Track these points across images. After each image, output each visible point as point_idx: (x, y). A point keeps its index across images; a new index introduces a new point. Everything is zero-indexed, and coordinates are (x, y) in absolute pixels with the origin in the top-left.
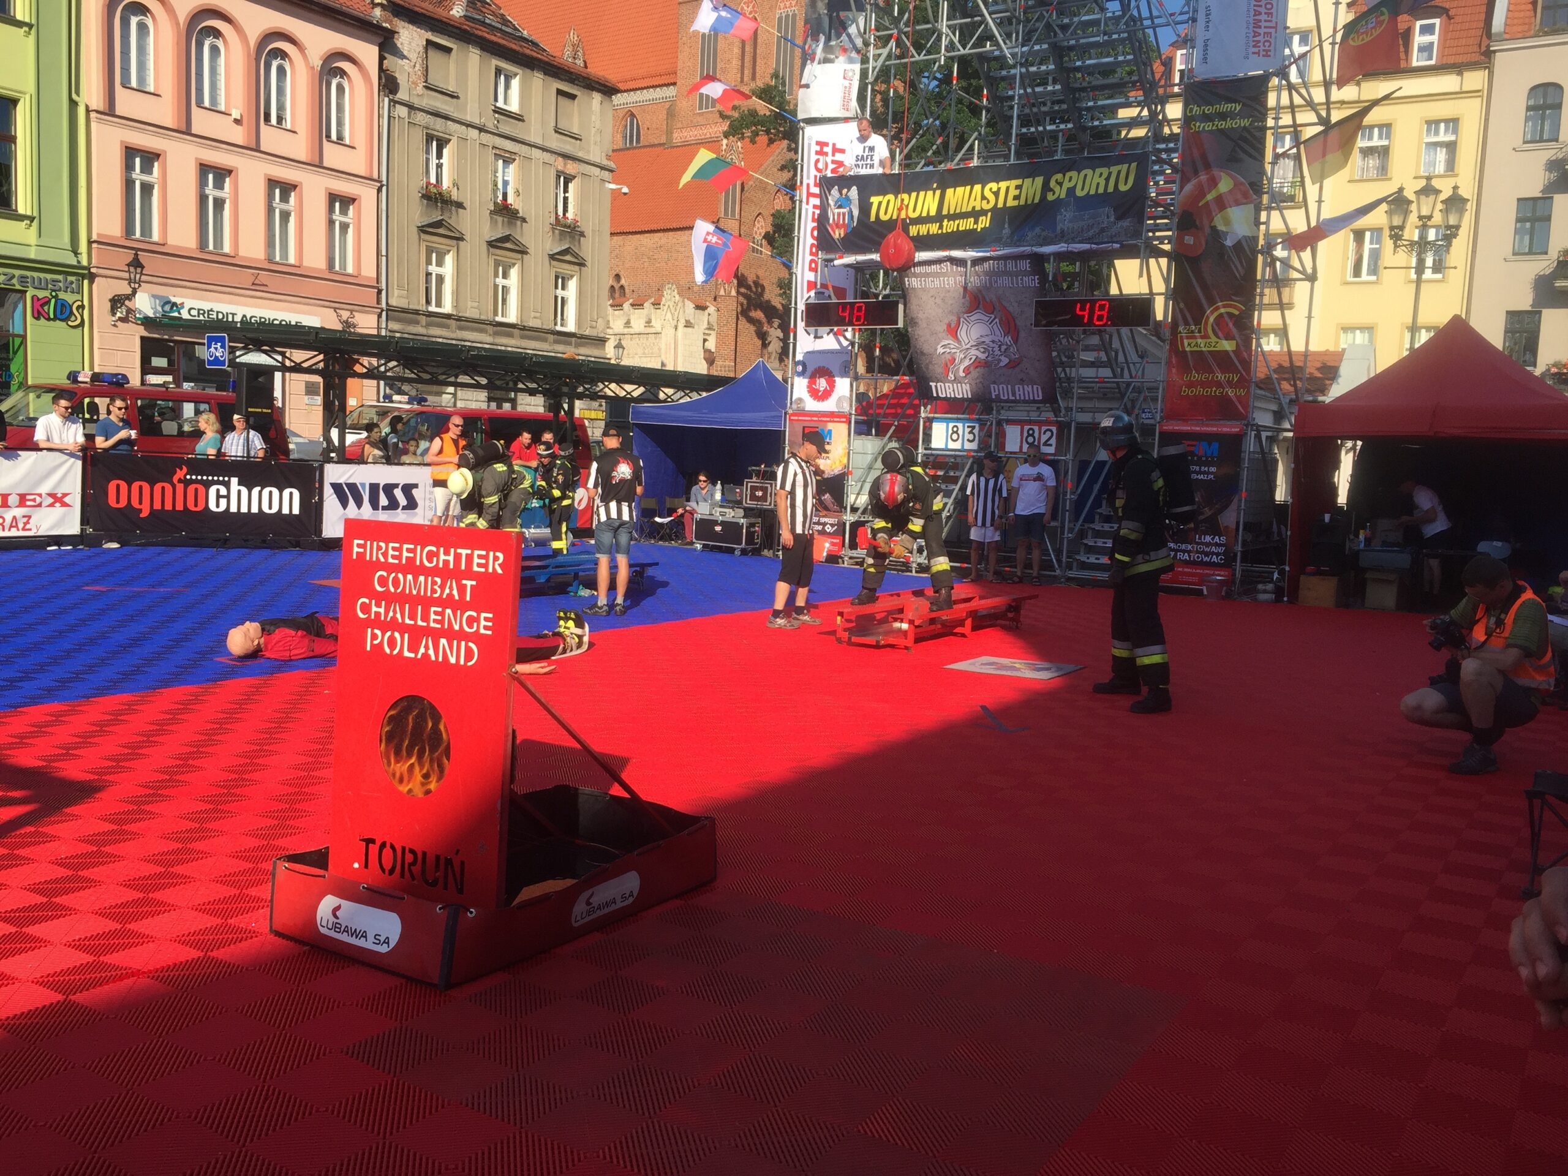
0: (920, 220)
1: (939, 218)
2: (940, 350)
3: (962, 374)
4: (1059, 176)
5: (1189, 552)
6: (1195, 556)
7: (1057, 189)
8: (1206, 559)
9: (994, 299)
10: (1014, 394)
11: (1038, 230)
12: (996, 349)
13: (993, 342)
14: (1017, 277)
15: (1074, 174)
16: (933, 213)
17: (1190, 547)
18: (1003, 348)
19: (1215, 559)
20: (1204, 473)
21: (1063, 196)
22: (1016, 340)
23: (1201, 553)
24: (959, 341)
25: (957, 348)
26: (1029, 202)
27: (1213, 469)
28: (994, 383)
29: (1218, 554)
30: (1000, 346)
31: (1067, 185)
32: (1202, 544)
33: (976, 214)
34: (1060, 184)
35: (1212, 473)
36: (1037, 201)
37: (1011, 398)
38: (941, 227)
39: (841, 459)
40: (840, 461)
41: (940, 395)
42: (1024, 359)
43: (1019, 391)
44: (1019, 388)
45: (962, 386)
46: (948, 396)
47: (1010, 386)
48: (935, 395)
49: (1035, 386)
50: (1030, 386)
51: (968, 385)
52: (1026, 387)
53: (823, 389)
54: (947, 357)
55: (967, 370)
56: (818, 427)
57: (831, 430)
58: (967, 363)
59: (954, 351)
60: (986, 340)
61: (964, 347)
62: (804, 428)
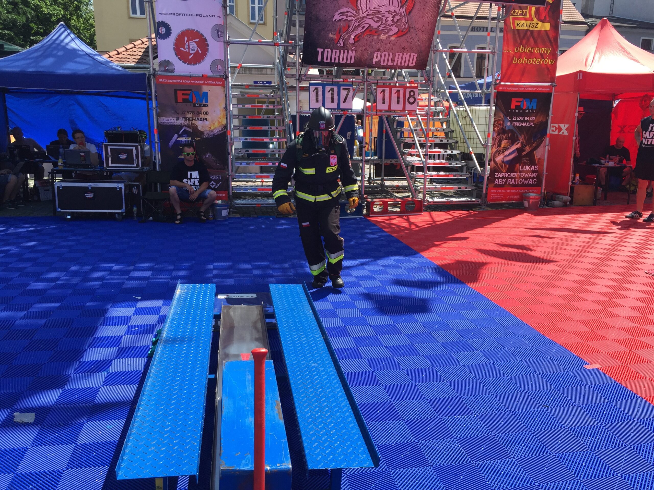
2: (337, 17)
5: (515, 178)
6: (518, 181)
8: (526, 182)
10: (393, 61)
12: (390, 19)
17: (516, 175)
18: (397, 18)
19: (531, 181)
20: (527, 121)
22: (409, 12)
23: (522, 178)
24: (357, 10)
25: (354, 16)
27: (532, 118)
29: (533, 178)
30: (394, 17)
32: (524, 172)
35: (532, 121)
37: (390, 64)
39: (220, 120)
40: (219, 122)
41: (325, 60)
42: (411, 30)
43: (398, 58)
44: (399, 55)
45: (348, 53)
46: (333, 61)
47: (391, 54)
48: (319, 60)
49: (412, 54)
50: (409, 54)
51: (354, 52)
52: (405, 54)
53: (194, 52)
54: (342, 24)
55: (358, 38)
56: (191, 90)
57: (207, 93)
58: (359, 31)
59: (350, 18)
60: (383, 10)
61: (361, 15)
62: (176, 91)
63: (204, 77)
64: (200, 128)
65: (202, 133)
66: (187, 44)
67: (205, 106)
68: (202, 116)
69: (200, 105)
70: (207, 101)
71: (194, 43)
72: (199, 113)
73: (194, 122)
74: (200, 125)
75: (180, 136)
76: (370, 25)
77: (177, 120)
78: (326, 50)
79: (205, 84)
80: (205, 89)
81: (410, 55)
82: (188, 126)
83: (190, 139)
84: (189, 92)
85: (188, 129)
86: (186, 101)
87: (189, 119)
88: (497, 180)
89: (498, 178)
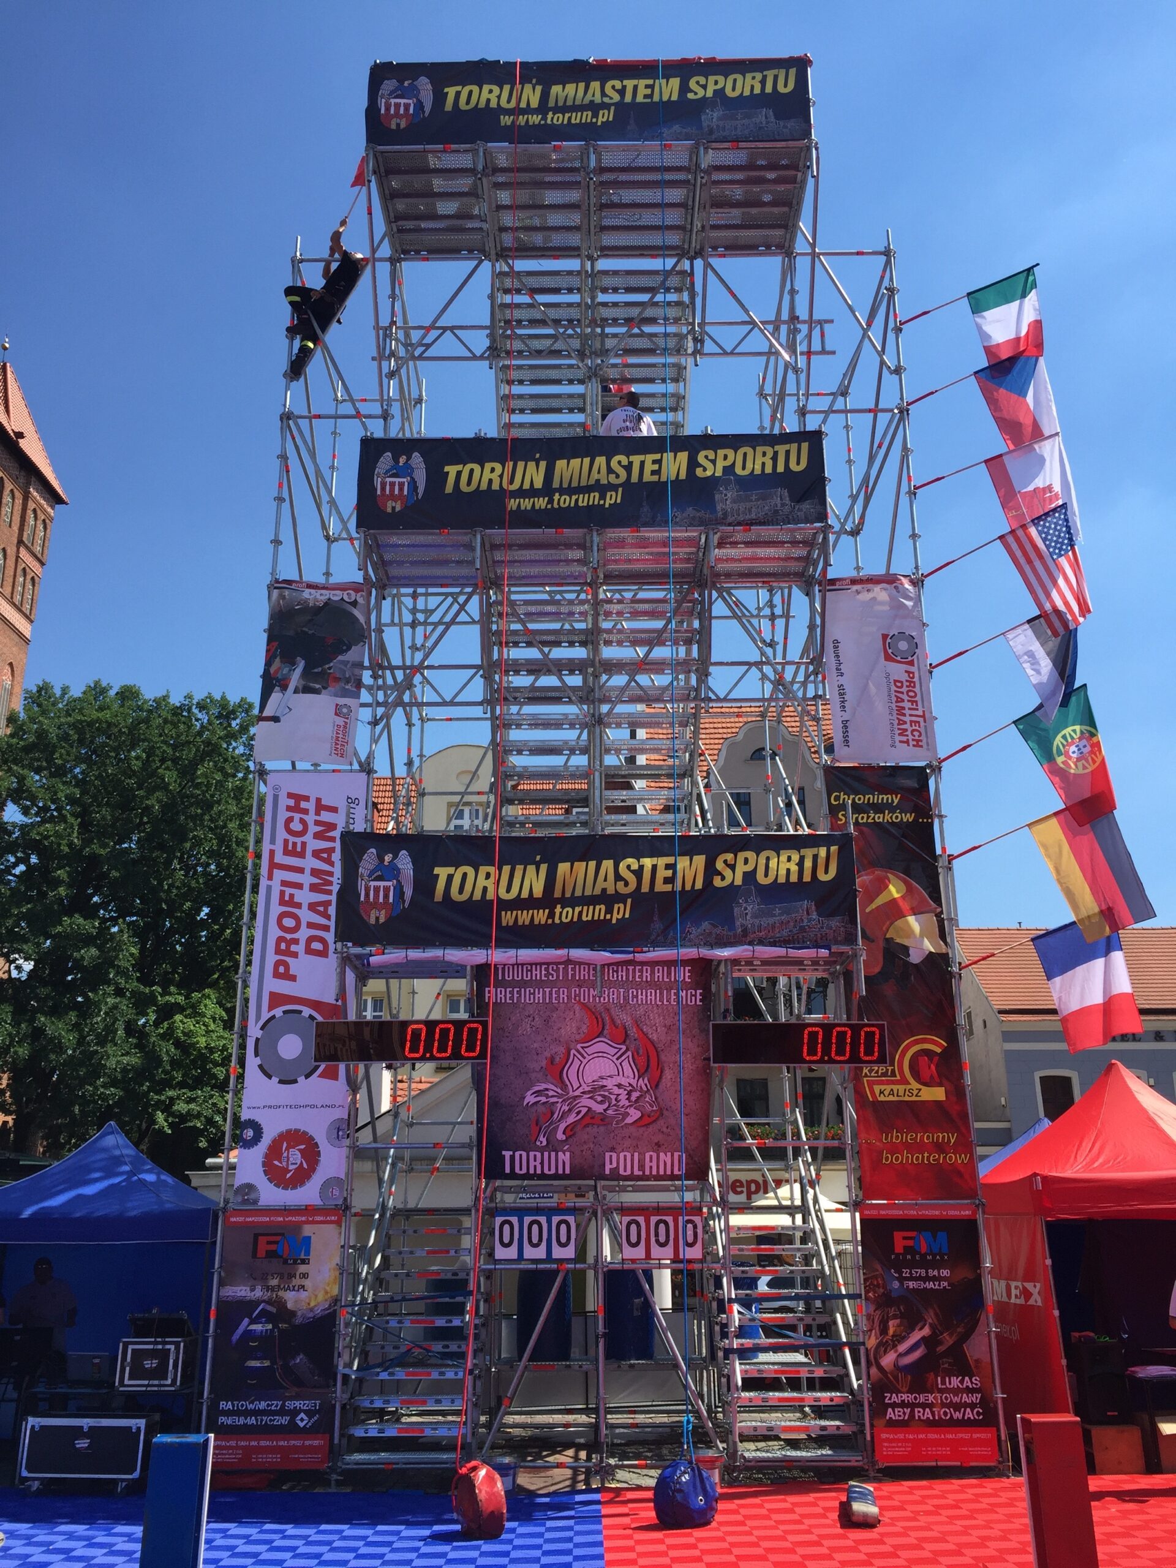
0: (519, 904)
1: (548, 901)
2: (530, 1099)
3: (560, 1136)
4: (729, 857)
5: (931, 1406)
6: (940, 1412)
7: (728, 873)
8: (958, 1415)
9: (629, 1022)
10: (642, 1167)
11: (706, 925)
12: (623, 1097)
13: (619, 1086)
14: (669, 990)
15: (750, 855)
16: (538, 892)
17: (931, 1398)
18: (635, 1095)
19: (969, 1414)
20: (934, 1279)
21: (738, 881)
22: (656, 1085)
23: (948, 1406)
24: (564, 1086)
25: (559, 1096)
26: (688, 887)
27: (945, 1273)
28: (613, 1149)
29: (972, 1406)
30: (629, 1094)
31: (741, 868)
32: (948, 1391)
33: (608, 900)
34: (733, 867)
35: (945, 1279)
36: (699, 885)
37: (637, 1172)
38: (551, 915)
39: (328, 1289)
40: (326, 1293)
41: (517, 1170)
42: (665, 1112)
43: (651, 1161)
44: (651, 1157)
45: (557, 1155)
46: (532, 1171)
47: (636, 1154)
48: (508, 1170)
49: (676, 1154)
50: (669, 1154)
51: (568, 1154)
52: (662, 1155)
53: (295, 1167)
54: (541, 1109)
55: (570, 1131)
56: (282, 1234)
57: (310, 1238)
58: (572, 1118)
59: (554, 1100)
60: (610, 1083)
61: (571, 1094)
62: (256, 1236)
63: (308, 1210)
64: (290, 1306)
65: (293, 1314)
66: (285, 1155)
67: (303, 1262)
68: (296, 1282)
69: (295, 1262)
70: (308, 1253)
71: (297, 1152)
72: (292, 1276)
73: (281, 1293)
74: (291, 1299)
75: (252, 1322)
76: (590, 1109)
77: (252, 1290)
78: (517, 1154)
79: (307, 1222)
80: (307, 1230)
81: (672, 1155)
82: (269, 1302)
83: (270, 1326)
84: (278, 1238)
85: (269, 1308)
86: (271, 1255)
87: (272, 1289)
88: (890, 1410)
89: (894, 1406)
